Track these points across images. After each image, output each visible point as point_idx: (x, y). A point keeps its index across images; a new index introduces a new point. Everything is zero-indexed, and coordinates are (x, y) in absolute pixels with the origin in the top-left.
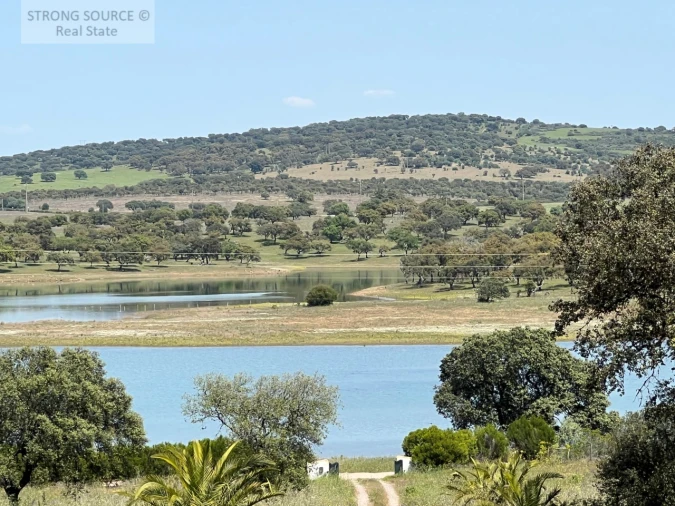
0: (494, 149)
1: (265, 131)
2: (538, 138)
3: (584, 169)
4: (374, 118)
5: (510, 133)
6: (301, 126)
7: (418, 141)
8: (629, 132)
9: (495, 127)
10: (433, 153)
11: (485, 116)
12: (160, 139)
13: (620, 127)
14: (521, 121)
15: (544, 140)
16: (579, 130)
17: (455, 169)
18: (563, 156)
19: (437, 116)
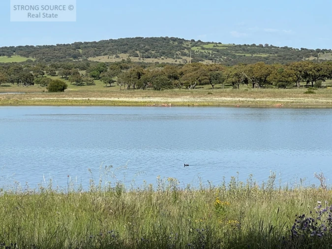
0: (180, 51)
1: (81, 43)
2: (200, 48)
3: (220, 60)
4: (129, 38)
5: (188, 45)
6: (97, 41)
7: (147, 47)
8: (240, 46)
9: (182, 43)
10: (153, 52)
11: (177, 38)
12: (35, 46)
13: (236, 44)
14: (193, 41)
15: (203, 49)
16: (218, 45)
17: (163, 59)
18: (211, 55)
19: (156, 38)
